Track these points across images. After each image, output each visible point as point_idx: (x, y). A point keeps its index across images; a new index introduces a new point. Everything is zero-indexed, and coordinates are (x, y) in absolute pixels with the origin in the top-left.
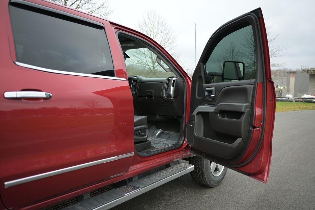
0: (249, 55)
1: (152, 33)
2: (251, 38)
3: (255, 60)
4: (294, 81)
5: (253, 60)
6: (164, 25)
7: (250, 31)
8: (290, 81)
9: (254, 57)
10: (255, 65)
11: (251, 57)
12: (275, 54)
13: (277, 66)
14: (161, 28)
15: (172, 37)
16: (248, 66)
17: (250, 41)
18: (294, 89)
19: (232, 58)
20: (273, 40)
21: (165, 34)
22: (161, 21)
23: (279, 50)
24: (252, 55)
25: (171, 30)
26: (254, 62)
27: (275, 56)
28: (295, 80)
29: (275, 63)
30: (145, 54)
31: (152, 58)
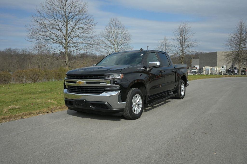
7: (177, 31)
11: (178, 47)
14: (121, 30)
15: (128, 36)
17: (178, 36)
19: (165, 47)
20: (192, 36)
22: (120, 26)
27: (193, 46)
29: (194, 51)
30: (111, 47)
31: (115, 50)
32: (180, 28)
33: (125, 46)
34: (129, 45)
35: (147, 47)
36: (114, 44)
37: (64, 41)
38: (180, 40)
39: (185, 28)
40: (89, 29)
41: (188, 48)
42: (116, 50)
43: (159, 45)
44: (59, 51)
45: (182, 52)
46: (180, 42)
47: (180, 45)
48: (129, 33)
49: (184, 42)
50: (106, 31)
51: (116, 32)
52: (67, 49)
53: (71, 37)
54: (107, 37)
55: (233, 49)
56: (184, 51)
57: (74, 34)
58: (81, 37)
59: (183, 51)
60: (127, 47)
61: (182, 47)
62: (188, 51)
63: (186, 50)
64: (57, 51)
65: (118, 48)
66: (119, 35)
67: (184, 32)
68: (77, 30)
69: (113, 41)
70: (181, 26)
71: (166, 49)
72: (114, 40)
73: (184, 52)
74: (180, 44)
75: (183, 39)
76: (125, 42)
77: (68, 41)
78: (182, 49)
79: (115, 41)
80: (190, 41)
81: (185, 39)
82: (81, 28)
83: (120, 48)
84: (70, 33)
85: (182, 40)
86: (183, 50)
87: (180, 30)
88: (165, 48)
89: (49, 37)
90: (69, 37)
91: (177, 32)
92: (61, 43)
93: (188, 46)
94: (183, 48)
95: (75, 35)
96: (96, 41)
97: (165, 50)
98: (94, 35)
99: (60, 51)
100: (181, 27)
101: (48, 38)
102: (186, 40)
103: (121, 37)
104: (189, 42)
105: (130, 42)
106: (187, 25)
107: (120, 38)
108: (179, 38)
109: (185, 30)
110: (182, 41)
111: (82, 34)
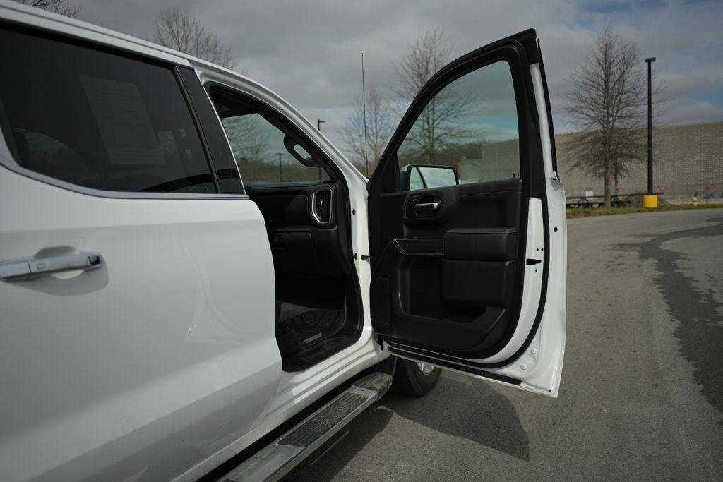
32: (417, 51)
35: (319, 122)
41: (446, 122)
43: (355, 114)
55: (586, 122)
59: (431, 130)
61: (428, 119)
62: (447, 131)
70: (418, 45)
71: (378, 128)
73: (435, 137)
78: (426, 124)
80: (452, 97)
88: (374, 125)
91: (407, 68)
94: (431, 122)
97: (374, 131)
100: (421, 48)
104: (448, 101)
106: (437, 44)
109: (432, 59)
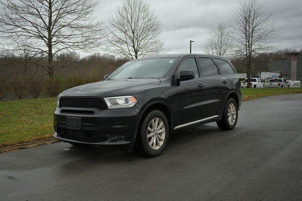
0: (240, 38)
1: (133, 19)
2: (241, 19)
3: (246, 43)
4: (296, 64)
5: (245, 43)
6: (146, 10)
7: (240, 12)
8: (291, 64)
9: (245, 40)
10: (246, 48)
11: (242, 40)
12: (268, 35)
13: (271, 49)
14: (142, 14)
15: (155, 23)
16: (239, 51)
17: (241, 22)
18: (296, 74)
20: (266, 21)
21: (146, 20)
22: (142, 6)
23: (273, 31)
24: (243, 38)
25: (154, 15)
26: (246, 46)
27: (268, 38)
28: (298, 64)
30: (126, 43)
31: (134, 47)
33: (151, 41)
34: (157, 38)
36: (131, 38)
37: (46, 34)
38: (246, 28)
39: (254, 6)
40: (87, 13)
42: (136, 47)
44: (40, 49)
45: (248, 48)
46: (244, 31)
47: (244, 37)
48: (156, 18)
49: (252, 31)
50: (118, 15)
51: (134, 18)
52: (50, 46)
53: (57, 27)
54: (121, 27)
56: (252, 47)
57: (62, 21)
58: (74, 26)
60: (153, 43)
63: (255, 45)
64: (36, 50)
65: (139, 43)
66: (140, 23)
67: (252, 14)
68: (66, 14)
69: (130, 33)
72: (131, 31)
74: (245, 35)
75: (249, 27)
76: (149, 34)
77: (52, 34)
79: (133, 33)
81: (254, 26)
82: (73, 11)
83: (142, 43)
84: (56, 21)
85: (247, 27)
86: (250, 46)
87: (245, 11)
89: (20, 27)
90: (54, 27)
92: (42, 37)
93: (260, 38)
95: (63, 24)
96: (98, 32)
98: (94, 22)
99: (42, 50)
101: (19, 29)
102: (255, 28)
103: (143, 25)
105: (158, 34)
107: (142, 28)
108: (243, 24)
110: (248, 30)
111: (75, 21)
